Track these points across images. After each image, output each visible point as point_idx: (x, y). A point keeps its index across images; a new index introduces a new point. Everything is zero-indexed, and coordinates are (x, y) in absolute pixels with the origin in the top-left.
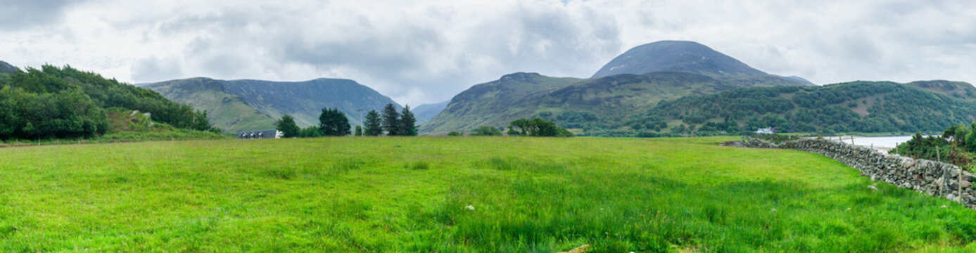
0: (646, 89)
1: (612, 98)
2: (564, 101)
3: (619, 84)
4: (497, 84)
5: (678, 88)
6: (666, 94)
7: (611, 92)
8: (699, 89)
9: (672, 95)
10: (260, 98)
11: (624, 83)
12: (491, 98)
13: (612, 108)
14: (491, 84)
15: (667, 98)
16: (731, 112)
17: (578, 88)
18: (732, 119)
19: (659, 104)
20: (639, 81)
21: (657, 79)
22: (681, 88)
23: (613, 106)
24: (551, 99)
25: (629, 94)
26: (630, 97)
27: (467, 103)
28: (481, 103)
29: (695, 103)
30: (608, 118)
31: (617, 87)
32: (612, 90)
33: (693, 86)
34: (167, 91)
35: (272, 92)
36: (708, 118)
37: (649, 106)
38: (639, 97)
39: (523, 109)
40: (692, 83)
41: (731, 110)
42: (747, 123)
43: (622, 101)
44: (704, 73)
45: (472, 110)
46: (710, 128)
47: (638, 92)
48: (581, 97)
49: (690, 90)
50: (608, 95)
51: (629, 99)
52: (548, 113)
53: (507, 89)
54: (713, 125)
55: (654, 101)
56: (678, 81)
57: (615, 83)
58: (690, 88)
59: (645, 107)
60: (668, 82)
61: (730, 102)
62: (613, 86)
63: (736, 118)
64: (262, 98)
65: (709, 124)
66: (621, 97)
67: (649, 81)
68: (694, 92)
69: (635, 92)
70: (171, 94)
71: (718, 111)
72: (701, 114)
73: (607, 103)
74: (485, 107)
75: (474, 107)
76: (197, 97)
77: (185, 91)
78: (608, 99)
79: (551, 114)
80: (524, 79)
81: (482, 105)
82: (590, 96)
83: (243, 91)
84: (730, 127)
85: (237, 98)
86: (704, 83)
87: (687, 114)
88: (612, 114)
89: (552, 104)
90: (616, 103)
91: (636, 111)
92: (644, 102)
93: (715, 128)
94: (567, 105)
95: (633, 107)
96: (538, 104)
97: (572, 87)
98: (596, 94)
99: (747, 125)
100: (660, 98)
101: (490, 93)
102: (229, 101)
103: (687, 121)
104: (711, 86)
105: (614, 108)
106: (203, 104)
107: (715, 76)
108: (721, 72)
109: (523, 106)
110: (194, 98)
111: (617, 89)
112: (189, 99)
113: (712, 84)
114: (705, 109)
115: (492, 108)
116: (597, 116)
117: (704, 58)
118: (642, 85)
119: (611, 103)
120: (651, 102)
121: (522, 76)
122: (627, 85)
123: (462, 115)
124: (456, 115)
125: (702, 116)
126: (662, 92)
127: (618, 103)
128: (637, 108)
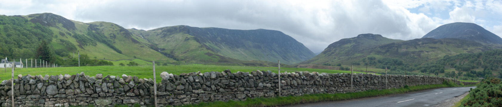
0: (439, 48)
1: (416, 52)
2: (387, 51)
3: (423, 44)
4: (354, 39)
5: (459, 49)
6: (451, 52)
7: (416, 48)
8: (472, 50)
9: (454, 53)
10: (219, 38)
11: (426, 43)
12: (348, 47)
13: (415, 58)
14: (351, 39)
15: (451, 54)
16: (488, 65)
17: (397, 44)
18: (488, 70)
19: (444, 57)
20: (435, 43)
21: (447, 42)
22: (461, 49)
23: (415, 57)
24: (379, 49)
25: (427, 51)
26: (428, 52)
27: (334, 49)
28: (342, 50)
29: (466, 58)
30: (410, 64)
31: (421, 45)
32: (418, 47)
33: (469, 49)
34: (159, 33)
35: (227, 36)
36: (473, 68)
37: (438, 58)
38: (433, 53)
39: (362, 54)
40: (469, 47)
41: (489, 63)
42: (499, 73)
43: (422, 54)
44: (477, 41)
45: (335, 53)
46: (472, 74)
47: (433, 49)
48: (397, 49)
49: (467, 50)
50: (414, 50)
51: (427, 53)
52: (373, 58)
53: (359, 43)
54: (475, 73)
55: (442, 55)
56: (460, 44)
57: (420, 43)
58: (467, 49)
59: (435, 59)
60: (454, 45)
61: (489, 58)
62: (419, 45)
63: (492, 69)
64: (220, 39)
65: (472, 72)
66: (422, 51)
67: (442, 43)
68: (469, 52)
69: (431, 49)
70: (160, 35)
71: (481, 64)
72: (469, 65)
73: (412, 55)
74: (343, 52)
75: (337, 52)
76: (173, 37)
77: (168, 33)
78: (413, 53)
79: (375, 59)
80: (371, 38)
81: (341, 51)
82: (403, 50)
83: (208, 34)
84: (486, 75)
85: (194, 38)
86: (476, 47)
87: (460, 64)
88: (413, 62)
89: (378, 53)
90: (418, 55)
91: (429, 61)
92: (436, 55)
93: (475, 75)
94: (388, 54)
95: (428, 58)
96: (371, 52)
97: (393, 44)
98: (407, 49)
99: (499, 74)
100: (446, 54)
101: (349, 44)
102: (188, 39)
103: (458, 68)
104: (480, 49)
105: (416, 58)
106: (174, 41)
107: (484, 44)
108: (488, 42)
109: (362, 53)
110: (171, 37)
111: (421, 47)
112: (169, 38)
113: (481, 48)
114: (473, 62)
115: (346, 53)
116: (404, 62)
117: (479, 33)
118: (437, 45)
119: (415, 55)
120: (440, 56)
121: (370, 35)
122: (427, 45)
123: (329, 56)
124: (326, 55)
125: (469, 66)
126: (449, 51)
127: (419, 55)
128: (430, 59)
